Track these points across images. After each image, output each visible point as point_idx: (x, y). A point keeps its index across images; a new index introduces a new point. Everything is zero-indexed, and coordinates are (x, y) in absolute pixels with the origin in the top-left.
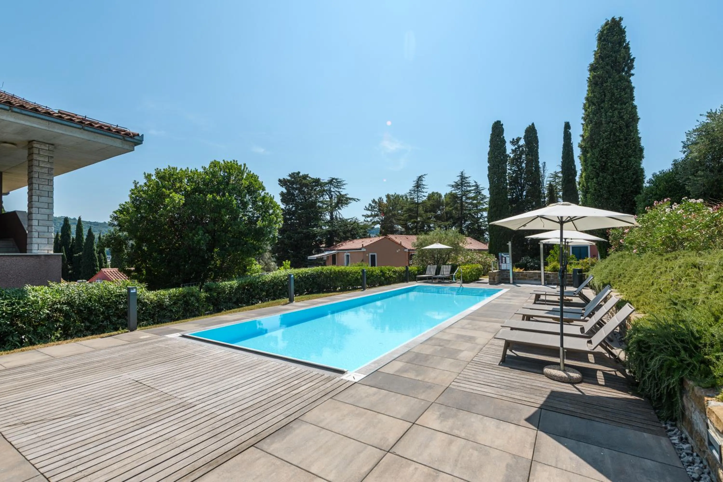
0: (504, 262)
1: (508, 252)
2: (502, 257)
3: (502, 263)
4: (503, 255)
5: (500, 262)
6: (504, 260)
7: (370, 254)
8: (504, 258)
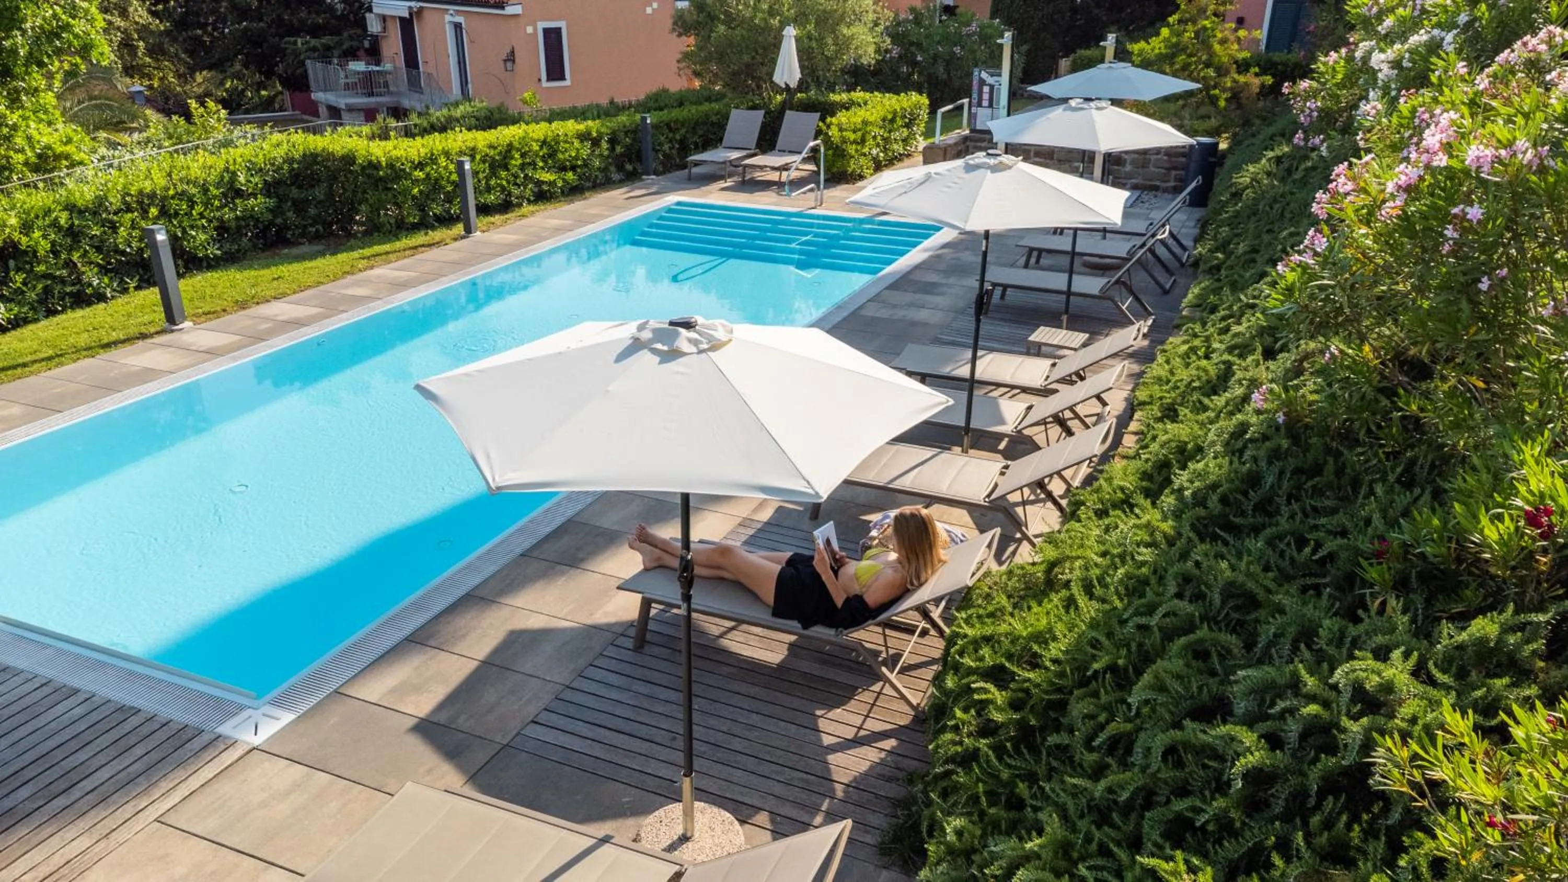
0: (985, 103)
1: (999, 66)
2: (982, 82)
3: (980, 105)
4: (984, 75)
5: (975, 101)
6: (986, 96)
7: (541, 25)
8: (986, 89)
